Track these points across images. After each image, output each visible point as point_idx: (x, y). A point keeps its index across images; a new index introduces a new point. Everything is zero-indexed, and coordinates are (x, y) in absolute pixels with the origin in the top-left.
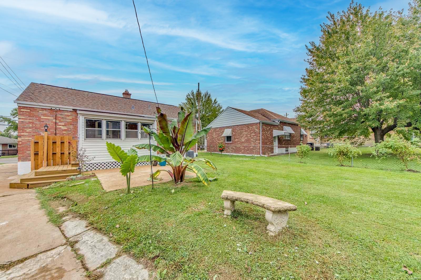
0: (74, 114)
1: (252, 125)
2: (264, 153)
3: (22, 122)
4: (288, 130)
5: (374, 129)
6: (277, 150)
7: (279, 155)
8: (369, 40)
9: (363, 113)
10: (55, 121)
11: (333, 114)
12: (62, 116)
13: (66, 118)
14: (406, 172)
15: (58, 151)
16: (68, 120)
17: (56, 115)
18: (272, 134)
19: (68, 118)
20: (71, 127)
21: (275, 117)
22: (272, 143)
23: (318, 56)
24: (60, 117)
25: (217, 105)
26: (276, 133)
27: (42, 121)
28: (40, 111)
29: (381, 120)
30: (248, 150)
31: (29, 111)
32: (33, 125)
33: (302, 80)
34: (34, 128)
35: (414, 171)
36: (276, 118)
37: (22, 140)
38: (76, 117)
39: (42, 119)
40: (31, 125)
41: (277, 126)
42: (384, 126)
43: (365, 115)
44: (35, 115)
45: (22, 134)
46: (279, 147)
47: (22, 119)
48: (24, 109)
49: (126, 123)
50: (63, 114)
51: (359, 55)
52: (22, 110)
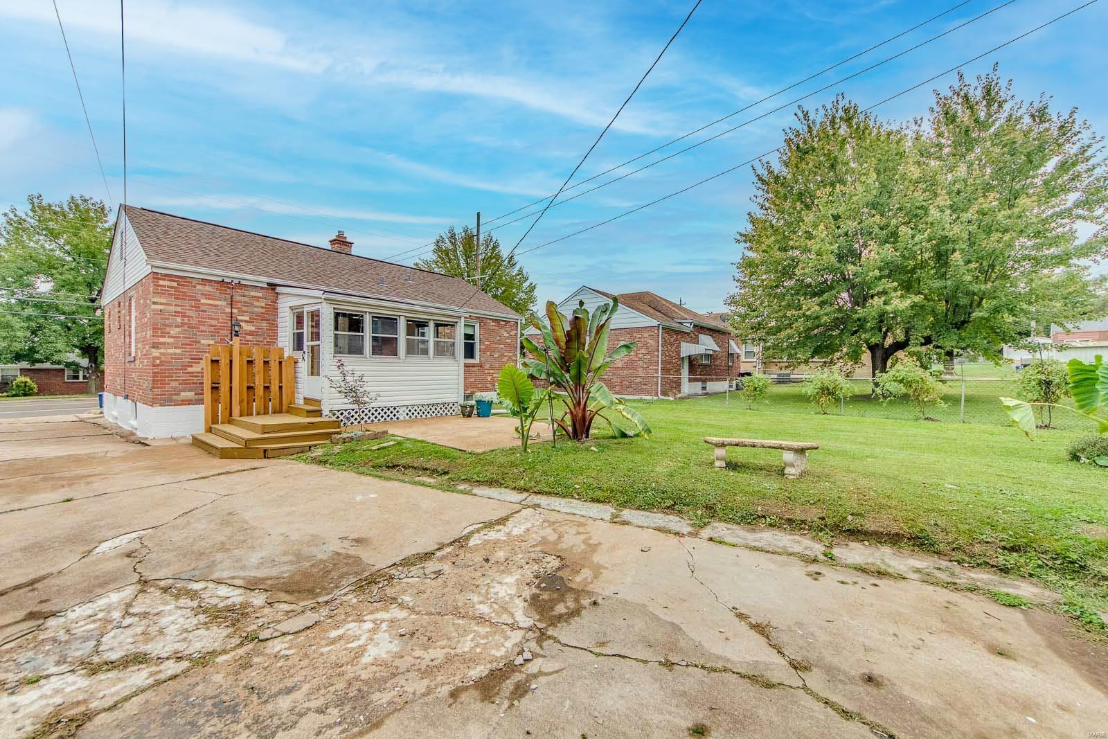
0: (270, 294)
1: (639, 330)
2: (664, 394)
3: (161, 311)
4: (707, 344)
5: (872, 348)
6: (687, 387)
7: (689, 397)
8: (870, 181)
9: (856, 316)
10: (228, 310)
11: (804, 315)
12: (246, 299)
13: (252, 305)
14: (923, 422)
15: (259, 382)
16: (256, 310)
17: (232, 296)
18: (678, 352)
19: (256, 304)
20: (264, 325)
21: (683, 314)
22: (678, 371)
23: (777, 194)
24: (240, 302)
25: (515, 271)
26: (687, 349)
27: (202, 311)
28: (199, 287)
29: (884, 329)
30: (630, 386)
31: (175, 284)
32: (183, 320)
33: (739, 238)
34: (186, 326)
35: (933, 420)
36: (686, 316)
37: (161, 354)
38: (275, 301)
39: (203, 304)
40: (179, 320)
41: (688, 333)
42: (889, 341)
43: (859, 320)
44: (189, 296)
45: (162, 340)
46: (690, 380)
47: (161, 304)
48: (164, 280)
49: (408, 321)
50: (247, 293)
51: (853, 206)
52: (161, 282)
